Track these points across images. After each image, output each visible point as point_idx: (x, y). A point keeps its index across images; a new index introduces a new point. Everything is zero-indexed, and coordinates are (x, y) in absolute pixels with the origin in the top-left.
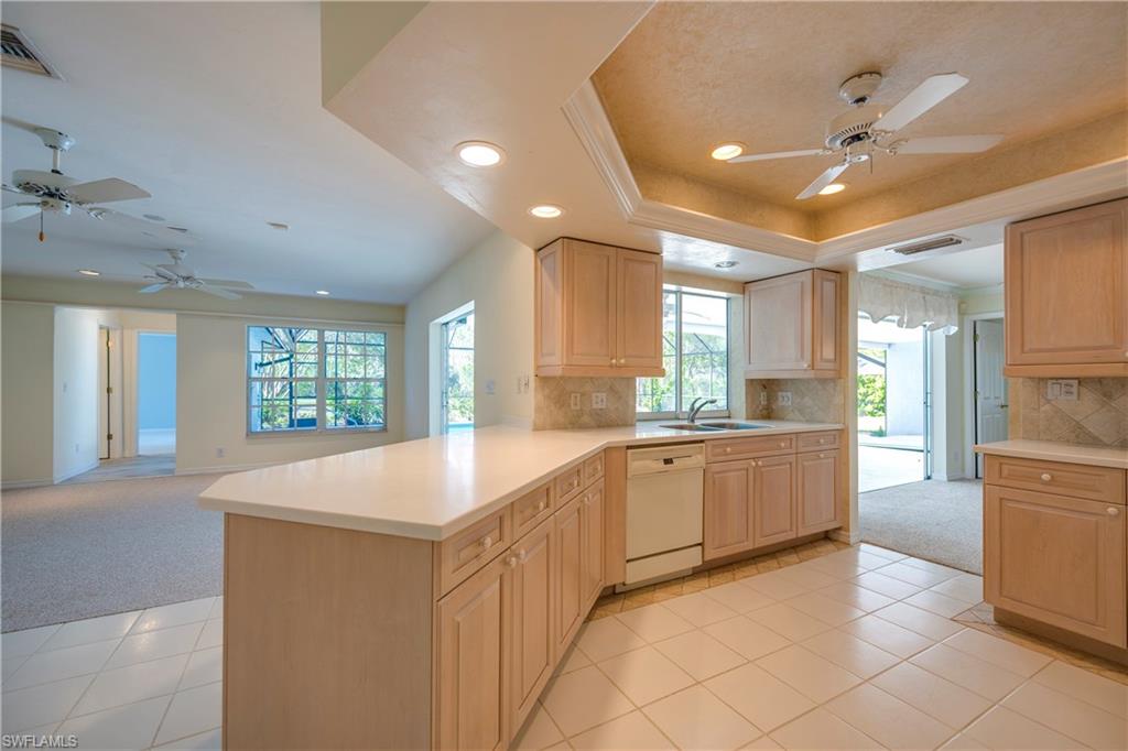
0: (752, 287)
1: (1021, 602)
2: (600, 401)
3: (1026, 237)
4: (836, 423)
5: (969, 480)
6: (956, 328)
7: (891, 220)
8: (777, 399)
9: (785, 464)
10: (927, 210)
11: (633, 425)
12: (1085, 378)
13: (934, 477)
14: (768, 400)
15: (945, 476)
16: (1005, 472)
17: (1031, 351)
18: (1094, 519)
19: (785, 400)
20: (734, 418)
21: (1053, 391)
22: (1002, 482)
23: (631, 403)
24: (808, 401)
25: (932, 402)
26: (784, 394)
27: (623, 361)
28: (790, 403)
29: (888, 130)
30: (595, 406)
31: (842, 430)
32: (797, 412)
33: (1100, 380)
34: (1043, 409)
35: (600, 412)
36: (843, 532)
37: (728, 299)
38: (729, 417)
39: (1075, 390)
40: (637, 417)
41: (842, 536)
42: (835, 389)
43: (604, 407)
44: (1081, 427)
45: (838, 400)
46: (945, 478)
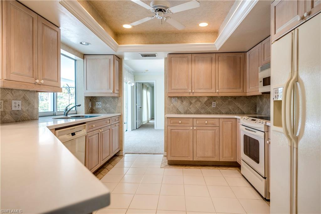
0: (88, 57)
1: (175, 157)
2: (17, 105)
3: (172, 58)
4: (118, 113)
5: (135, 130)
6: (134, 84)
7: (142, 44)
8: (95, 105)
9: (107, 130)
10: (152, 44)
11: (37, 119)
12: (179, 97)
13: (128, 130)
14: (92, 105)
15: (131, 129)
16: (172, 122)
17: (173, 89)
18: (187, 131)
19: (99, 105)
20: (78, 114)
21: (173, 100)
22: (171, 125)
23: (36, 107)
24: (108, 105)
25: (127, 107)
26: (98, 103)
27: (42, 81)
28: (101, 107)
29: (172, 12)
30: (14, 109)
31: (120, 115)
32: (103, 110)
33: (181, 97)
34: (171, 105)
35: (17, 113)
36: (120, 152)
37: (75, 60)
38: (76, 113)
39: (177, 100)
40: (40, 115)
41: (120, 154)
42: (118, 101)
43: (20, 109)
44: (178, 109)
45: (119, 105)
46: (131, 130)
